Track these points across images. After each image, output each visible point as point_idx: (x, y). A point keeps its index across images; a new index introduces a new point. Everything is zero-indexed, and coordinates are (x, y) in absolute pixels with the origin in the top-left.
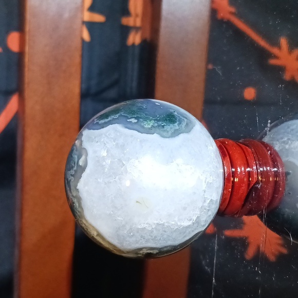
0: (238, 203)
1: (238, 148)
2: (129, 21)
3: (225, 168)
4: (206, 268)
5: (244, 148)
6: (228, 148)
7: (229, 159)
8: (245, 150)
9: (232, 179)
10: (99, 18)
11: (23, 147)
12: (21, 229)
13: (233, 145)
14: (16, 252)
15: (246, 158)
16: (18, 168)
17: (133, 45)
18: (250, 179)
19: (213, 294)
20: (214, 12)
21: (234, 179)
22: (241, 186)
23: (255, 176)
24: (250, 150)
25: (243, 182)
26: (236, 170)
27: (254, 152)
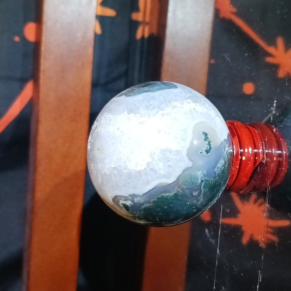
0: (244, 179)
1: (246, 129)
3: (234, 146)
4: (211, 240)
5: (251, 129)
6: (237, 129)
7: (237, 139)
8: (252, 131)
9: (240, 157)
10: (110, 12)
11: (37, 130)
12: (33, 208)
13: (241, 127)
14: (27, 230)
15: (253, 138)
16: (31, 151)
18: (256, 158)
20: (217, 12)
21: (242, 158)
22: (248, 164)
23: (261, 155)
24: (257, 131)
25: (250, 160)
26: (244, 151)
27: (260, 133)
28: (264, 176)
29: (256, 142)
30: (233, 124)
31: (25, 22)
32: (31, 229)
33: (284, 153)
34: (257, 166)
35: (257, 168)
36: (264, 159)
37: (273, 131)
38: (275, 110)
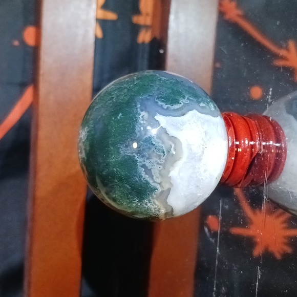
0: (241, 172)
1: (242, 120)
2: (139, 20)
3: (230, 137)
4: (211, 239)
5: (247, 120)
6: (233, 120)
8: (249, 122)
9: (236, 149)
10: (111, 16)
13: (238, 117)
14: (28, 238)
15: (250, 129)
16: (32, 157)
17: (143, 43)
18: (253, 150)
19: (217, 263)
20: (221, 14)
22: (244, 156)
23: (258, 146)
24: (253, 122)
25: (246, 152)
26: (240, 143)
27: (257, 124)
28: (262, 167)
29: (253, 132)
30: (229, 115)
32: (32, 237)
33: (283, 145)
35: (254, 159)
36: (260, 149)
37: (269, 121)
38: (271, 98)
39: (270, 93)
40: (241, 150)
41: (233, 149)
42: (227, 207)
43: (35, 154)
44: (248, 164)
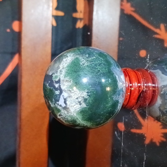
0: (133, 101)
1: (134, 72)
2: (76, 15)
3: (127, 82)
4: (118, 138)
6: (128, 72)
8: (137, 73)
11: (21, 82)
12: (20, 126)
13: (131, 71)
14: (18, 139)
15: (138, 77)
16: (19, 93)
17: (79, 28)
18: (140, 89)
19: (122, 151)
22: (135, 92)
23: (142, 87)
24: (139, 73)
25: (136, 90)
26: (133, 85)
27: (142, 74)
28: (145, 98)
29: (139, 79)
30: (126, 70)
31: (13, 20)
32: (20, 138)
33: (157, 85)
34: (141, 93)
35: (140, 94)
36: (144, 88)
37: (148, 72)
38: (149, 60)
39: (148, 57)
40: (133, 89)
41: (129, 88)
42: (127, 120)
43: (21, 92)
44: (137, 96)
